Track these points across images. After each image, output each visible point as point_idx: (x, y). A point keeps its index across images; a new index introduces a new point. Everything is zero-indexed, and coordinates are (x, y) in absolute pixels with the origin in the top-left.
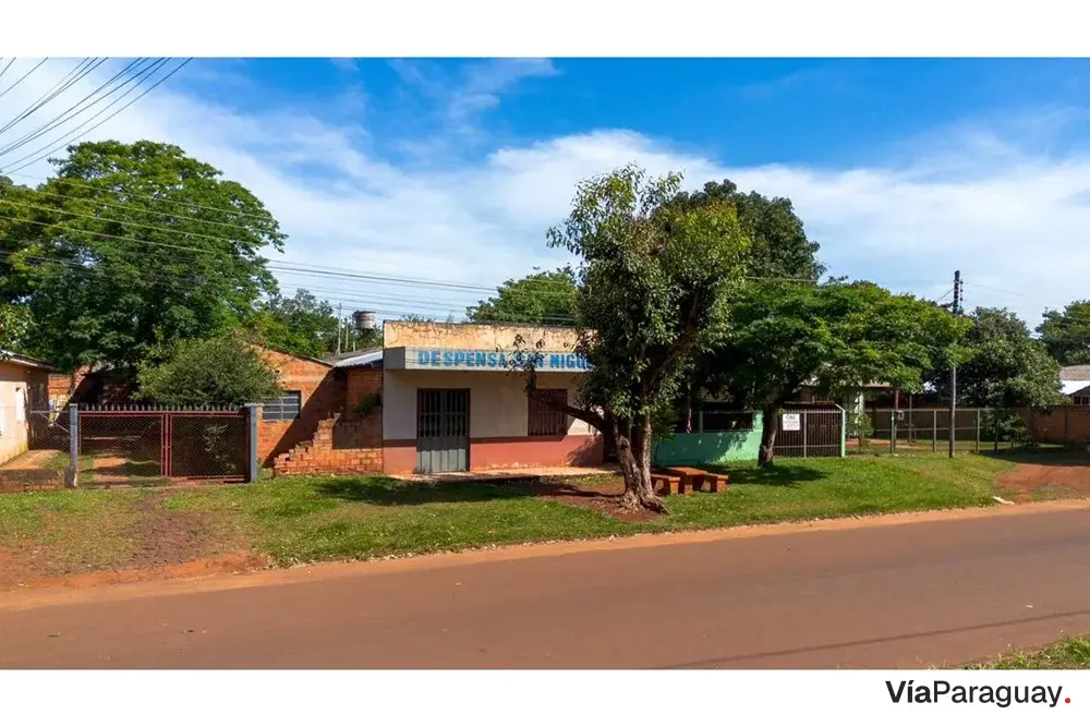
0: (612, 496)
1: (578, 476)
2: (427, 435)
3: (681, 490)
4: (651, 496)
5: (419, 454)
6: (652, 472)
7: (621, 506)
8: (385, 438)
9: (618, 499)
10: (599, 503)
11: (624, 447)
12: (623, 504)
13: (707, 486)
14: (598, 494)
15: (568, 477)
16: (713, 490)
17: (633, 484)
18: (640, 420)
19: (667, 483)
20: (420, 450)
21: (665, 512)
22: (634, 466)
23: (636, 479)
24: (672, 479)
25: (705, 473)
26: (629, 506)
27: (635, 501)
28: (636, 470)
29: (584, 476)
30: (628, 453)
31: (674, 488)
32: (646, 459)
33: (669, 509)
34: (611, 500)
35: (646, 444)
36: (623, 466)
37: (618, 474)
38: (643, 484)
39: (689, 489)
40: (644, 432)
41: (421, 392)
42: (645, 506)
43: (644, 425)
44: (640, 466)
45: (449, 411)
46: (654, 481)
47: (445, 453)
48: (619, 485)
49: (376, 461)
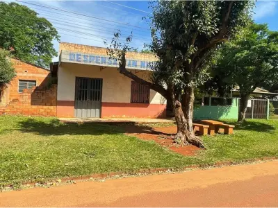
0: (169, 135)
1: (153, 123)
2: (80, 99)
3: (209, 133)
4: (193, 136)
5: (75, 110)
6: (193, 122)
7: (175, 142)
8: (58, 99)
9: (172, 137)
10: (162, 139)
11: (177, 106)
12: (176, 140)
13: (222, 130)
14: (161, 133)
15: (148, 123)
16: (226, 133)
17: (182, 128)
18: (188, 90)
19: (202, 129)
20: (76, 108)
21: (203, 147)
22: (183, 118)
23: (184, 126)
24: (204, 126)
25: (223, 124)
26: (180, 142)
27: (183, 139)
28: (184, 120)
29: (155, 123)
30: (180, 110)
31: (205, 131)
32: (191, 114)
33: (205, 145)
34: (169, 137)
35: (191, 105)
36: (177, 119)
37: (175, 123)
38: (188, 128)
39: (213, 132)
40: (190, 98)
41: (78, 79)
42: (190, 142)
43: (190, 94)
44: (187, 118)
45: (91, 88)
46: (194, 126)
47: (89, 110)
48: (174, 129)
49: (53, 111)
